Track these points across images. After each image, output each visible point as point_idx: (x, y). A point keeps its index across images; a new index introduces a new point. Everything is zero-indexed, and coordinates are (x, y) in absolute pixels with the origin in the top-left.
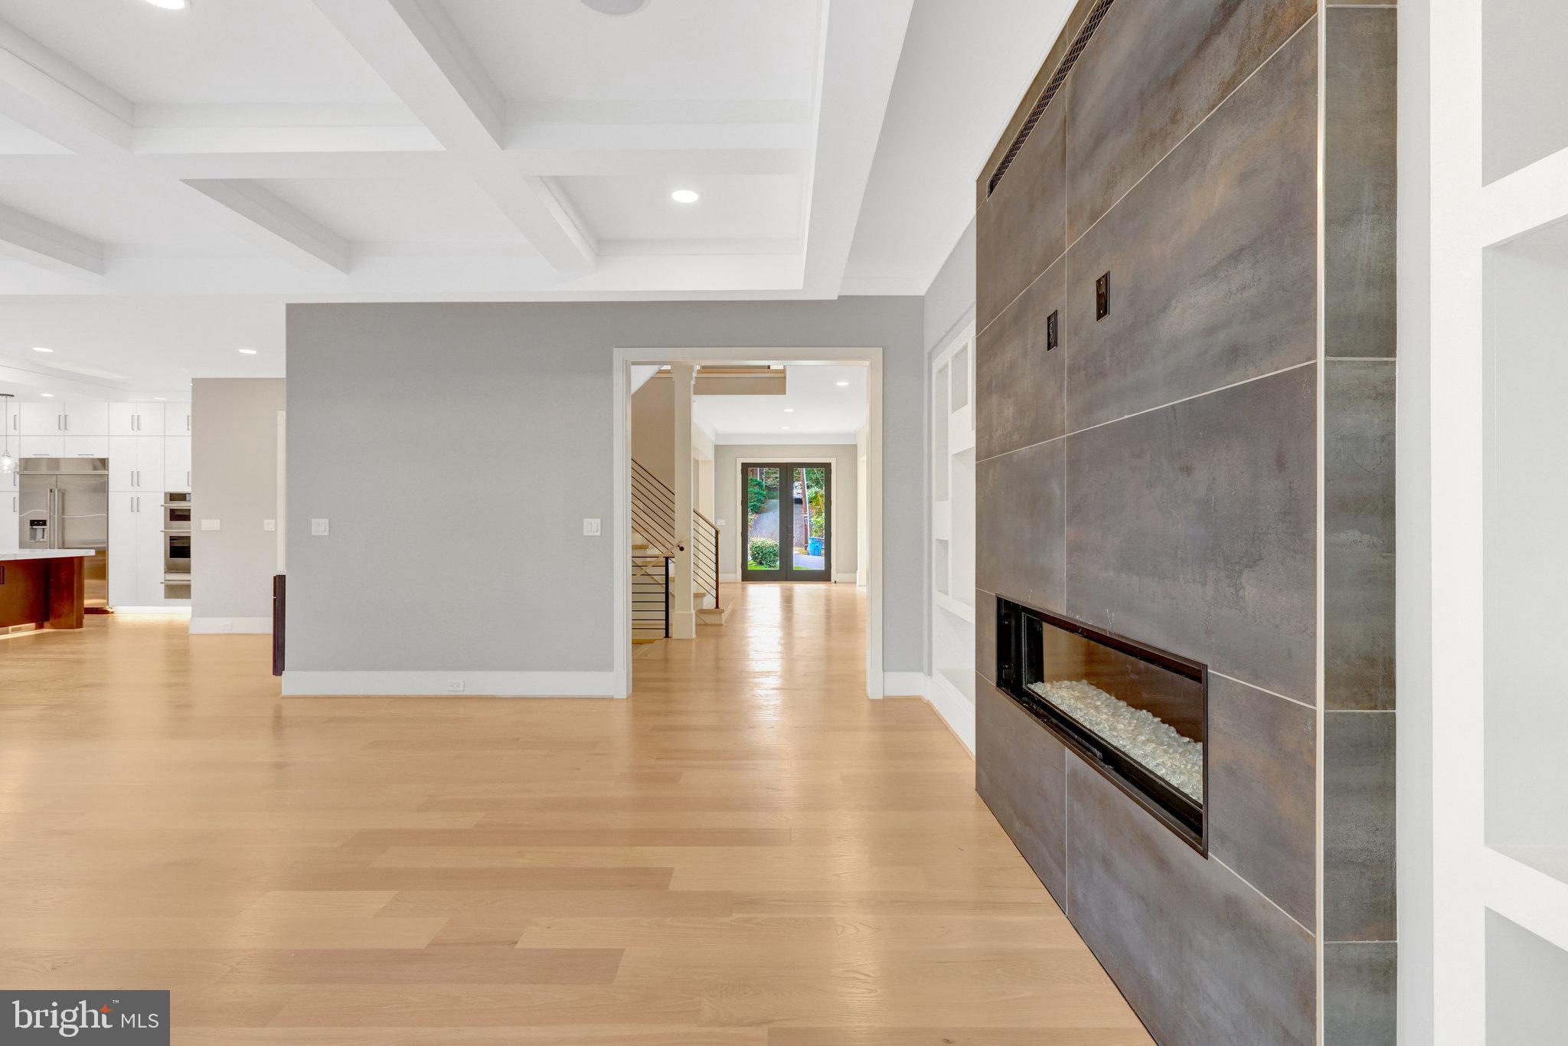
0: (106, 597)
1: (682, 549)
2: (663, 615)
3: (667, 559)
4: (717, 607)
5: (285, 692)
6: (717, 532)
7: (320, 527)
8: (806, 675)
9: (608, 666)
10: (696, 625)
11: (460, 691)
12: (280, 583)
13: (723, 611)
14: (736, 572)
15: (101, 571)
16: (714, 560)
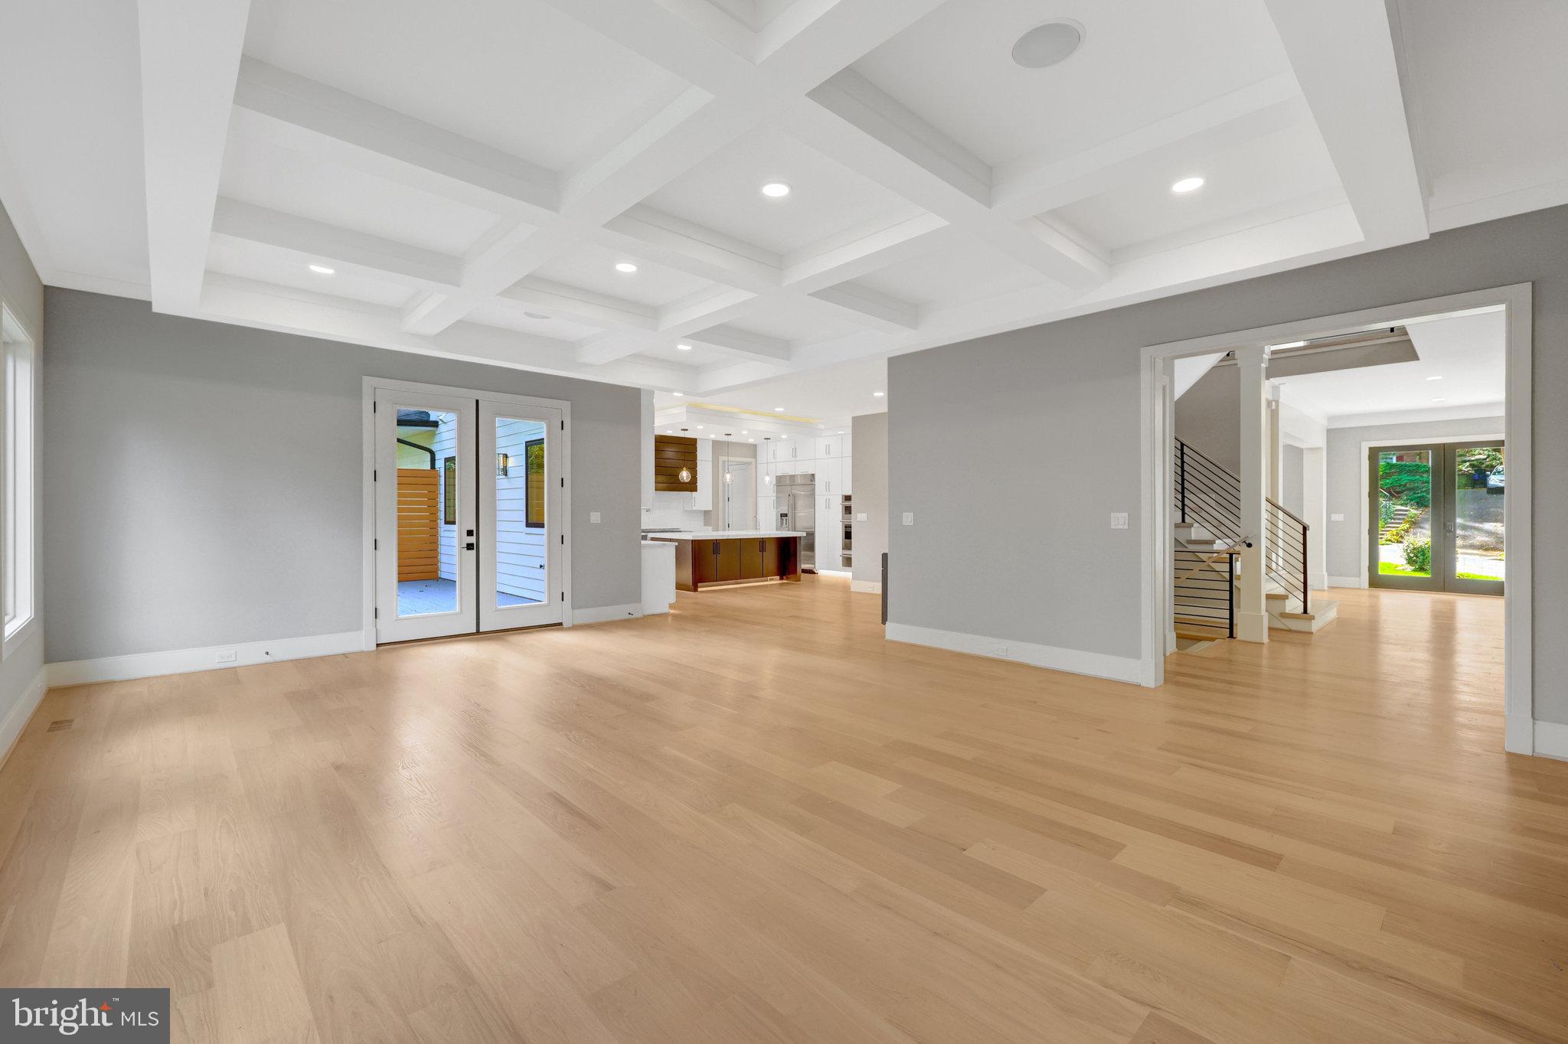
0: (814, 564)
1: (1249, 545)
2: (1227, 614)
3: (1231, 555)
4: (1305, 611)
5: (888, 637)
6: (1305, 529)
7: (908, 519)
8: (1409, 705)
9: (1136, 654)
10: (1270, 629)
11: (1002, 656)
12: (885, 556)
13: (1313, 618)
14: (1360, 576)
15: (811, 547)
16: (1302, 559)
